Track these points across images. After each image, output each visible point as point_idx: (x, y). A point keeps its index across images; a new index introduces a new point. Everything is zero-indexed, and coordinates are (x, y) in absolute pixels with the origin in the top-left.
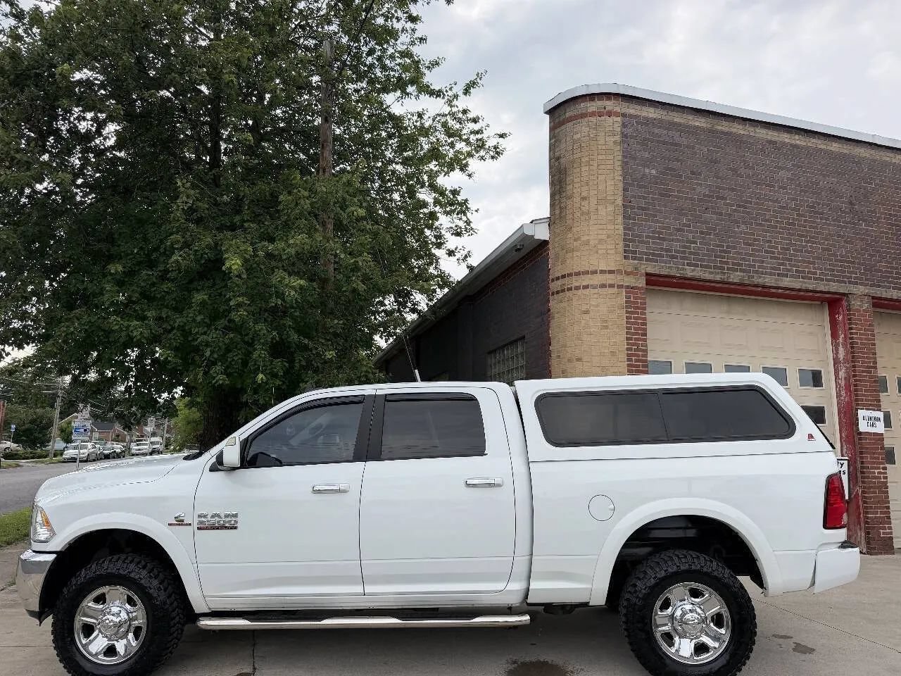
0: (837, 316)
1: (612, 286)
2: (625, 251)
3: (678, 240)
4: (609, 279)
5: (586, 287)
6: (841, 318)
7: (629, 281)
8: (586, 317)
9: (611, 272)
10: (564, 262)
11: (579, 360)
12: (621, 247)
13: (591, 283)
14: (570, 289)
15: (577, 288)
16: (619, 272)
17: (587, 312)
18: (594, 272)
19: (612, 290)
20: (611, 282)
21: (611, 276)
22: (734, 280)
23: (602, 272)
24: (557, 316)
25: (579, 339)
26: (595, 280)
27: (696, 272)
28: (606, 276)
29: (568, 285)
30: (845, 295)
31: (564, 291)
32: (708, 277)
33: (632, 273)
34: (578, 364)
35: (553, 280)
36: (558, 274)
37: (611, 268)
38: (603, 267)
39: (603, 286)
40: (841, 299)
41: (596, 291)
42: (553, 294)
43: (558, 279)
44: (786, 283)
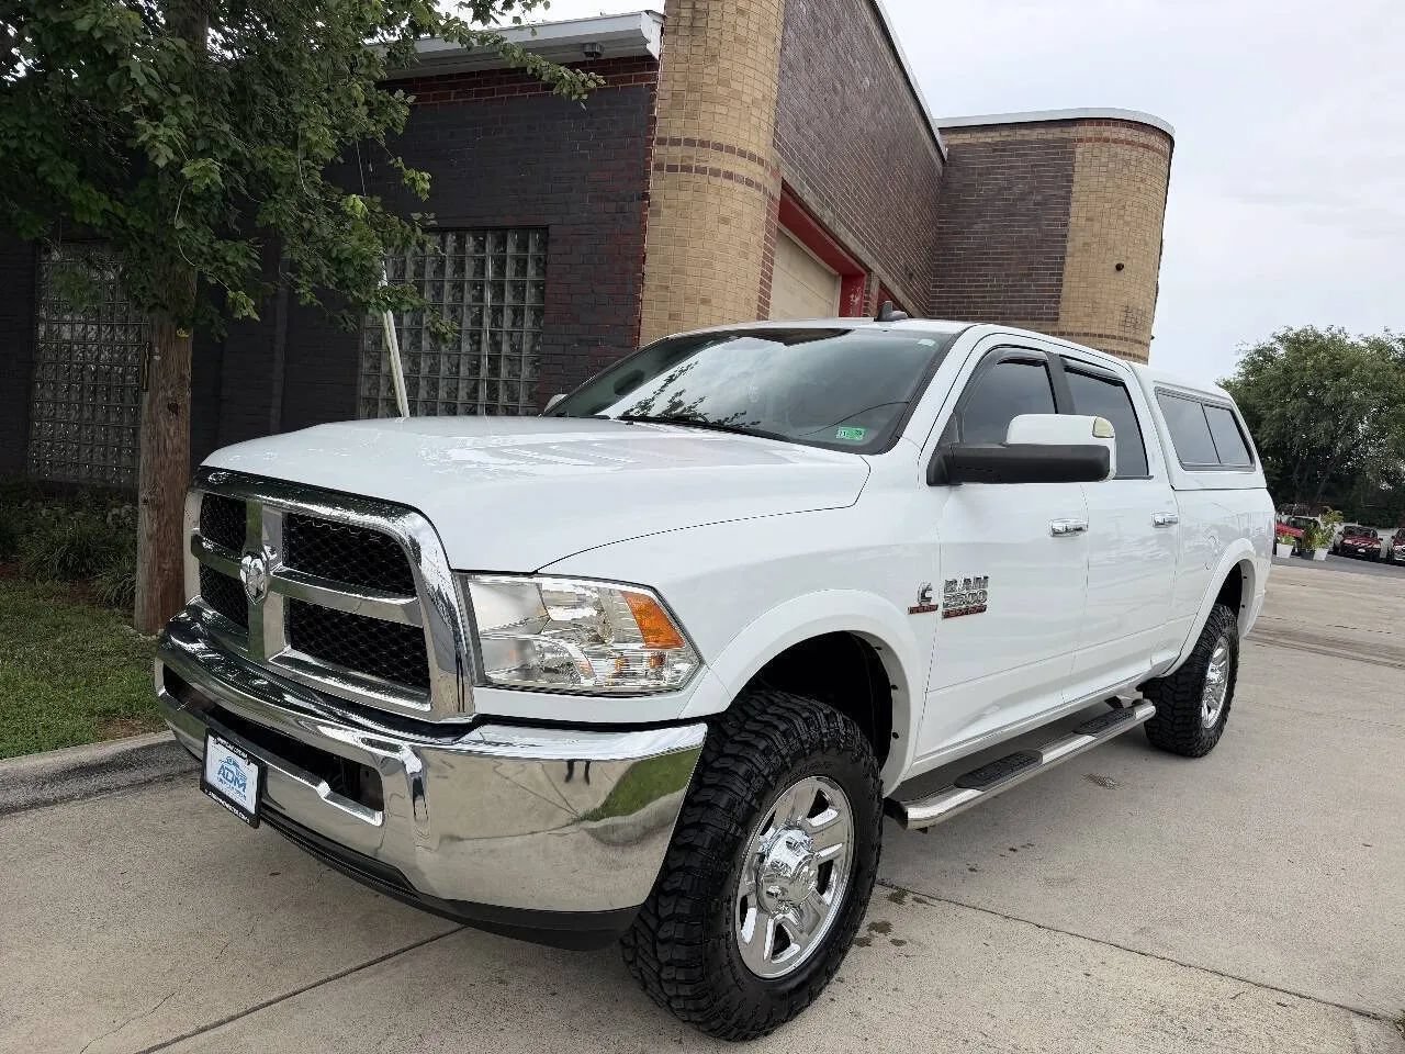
0: (852, 296)
2: (775, 133)
4: (758, 173)
6: (857, 299)
7: (772, 185)
8: (724, 229)
10: (692, 116)
11: (705, 301)
12: (773, 124)
13: (736, 170)
14: (702, 171)
15: (716, 173)
16: (767, 165)
17: (725, 221)
18: (742, 154)
19: (758, 194)
20: (759, 180)
21: (760, 169)
22: (826, 221)
23: (752, 157)
24: (665, 212)
25: (710, 265)
26: (742, 168)
27: (809, 197)
28: (755, 167)
29: (698, 161)
30: (869, 271)
31: (687, 169)
32: (814, 207)
33: (775, 172)
34: (702, 308)
35: (662, 142)
36: (676, 134)
37: (762, 154)
38: (753, 149)
39: (749, 183)
40: (863, 275)
41: (741, 188)
42: (659, 167)
43: (675, 142)
44: (850, 241)
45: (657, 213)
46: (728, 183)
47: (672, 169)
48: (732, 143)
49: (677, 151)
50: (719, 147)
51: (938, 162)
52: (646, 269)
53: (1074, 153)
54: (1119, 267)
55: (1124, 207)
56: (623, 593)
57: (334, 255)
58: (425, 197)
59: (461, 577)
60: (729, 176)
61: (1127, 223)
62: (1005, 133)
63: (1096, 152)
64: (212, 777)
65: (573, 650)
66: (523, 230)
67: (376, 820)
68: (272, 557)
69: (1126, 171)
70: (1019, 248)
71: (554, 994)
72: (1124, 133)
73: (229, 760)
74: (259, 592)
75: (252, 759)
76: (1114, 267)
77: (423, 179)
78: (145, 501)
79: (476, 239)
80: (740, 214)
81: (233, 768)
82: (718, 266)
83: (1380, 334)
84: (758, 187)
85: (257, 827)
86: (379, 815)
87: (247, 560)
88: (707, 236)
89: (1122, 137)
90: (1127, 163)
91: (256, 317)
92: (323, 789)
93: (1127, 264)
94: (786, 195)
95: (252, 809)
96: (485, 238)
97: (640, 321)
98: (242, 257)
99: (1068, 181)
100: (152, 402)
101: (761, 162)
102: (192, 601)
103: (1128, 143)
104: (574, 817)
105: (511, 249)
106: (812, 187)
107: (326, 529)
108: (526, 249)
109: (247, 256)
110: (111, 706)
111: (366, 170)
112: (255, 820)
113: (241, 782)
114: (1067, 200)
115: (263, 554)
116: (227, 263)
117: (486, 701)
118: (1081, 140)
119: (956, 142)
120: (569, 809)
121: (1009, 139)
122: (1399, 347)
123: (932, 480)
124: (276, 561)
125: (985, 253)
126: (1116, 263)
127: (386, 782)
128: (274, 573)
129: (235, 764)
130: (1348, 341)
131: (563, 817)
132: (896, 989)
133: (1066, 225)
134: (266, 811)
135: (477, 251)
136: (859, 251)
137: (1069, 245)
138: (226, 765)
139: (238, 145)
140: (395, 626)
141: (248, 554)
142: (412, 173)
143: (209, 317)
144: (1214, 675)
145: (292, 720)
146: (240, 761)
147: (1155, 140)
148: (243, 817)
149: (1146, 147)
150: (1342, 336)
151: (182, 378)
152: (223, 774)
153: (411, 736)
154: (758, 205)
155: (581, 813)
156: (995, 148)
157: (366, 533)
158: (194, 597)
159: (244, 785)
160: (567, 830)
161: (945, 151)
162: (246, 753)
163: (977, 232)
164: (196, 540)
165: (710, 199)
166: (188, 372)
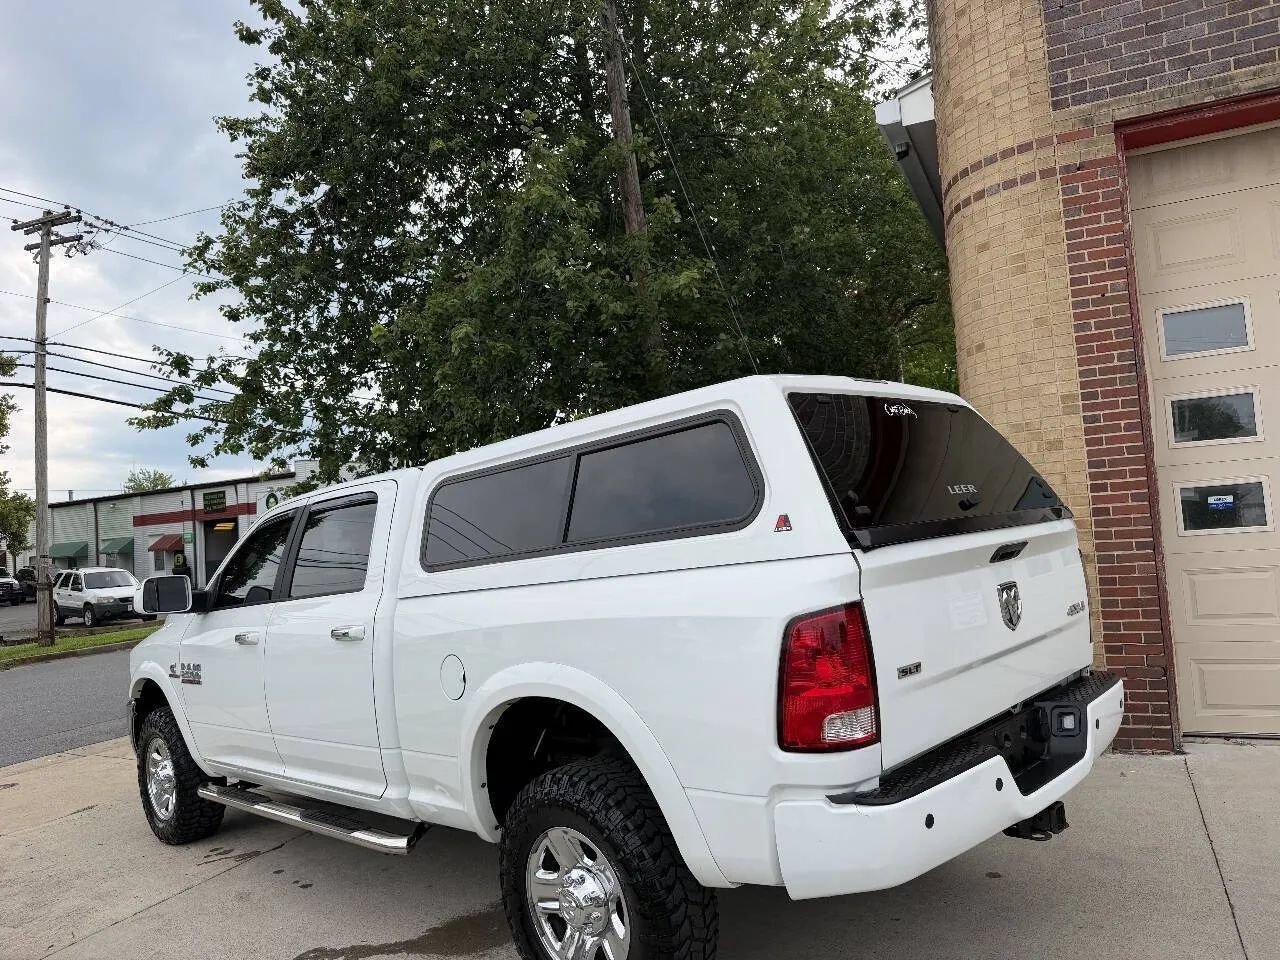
1: (1028, 178)
2: (1054, 92)
3: (1201, 17)
4: (1022, 164)
5: (980, 195)
7: (1070, 154)
8: (985, 256)
9: (1024, 148)
10: (947, 158)
11: (981, 348)
12: (1043, 89)
13: (989, 183)
14: (958, 209)
16: (1043, 143)
18: (991, 161)
19: (1030, 186)
20: (1025, 171)
21: (1024, 158)
28: (1015, 161)
38: (1005, 144)
39: (1010, 183)
46: (980, 205)
48: (977, 159)
80: (1001, 228)
165: (967, 233)
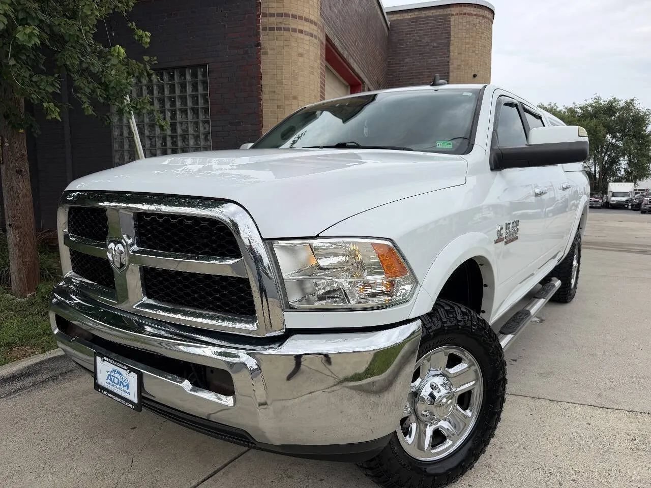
2: (321, 9)
4: (315, 30)
7: (321, 36)
8: (301, 59)
11: (295, 98)
13: (304, 29)
14: (287, 30)
15: (294, 30)
16: (319, 26)
17: (301, 55)
18: (307, 20)
19: (316, 41)
20: (315, 33)
21: (315, 28)
22: (345, 56)
23: (312, 22)
24: (270, 52)
25: (296, 79)
26: (307, 27)
27: (337, 43)
28: (313, 26)
29: (285, 24)
30: (363, 82)
31: (280, 29)
32: (340, 49)
33: (323, 30)
34: (294, 102)
35: (265, 15)
36: (272, 11)
37: (316, 20)
38: (312, 17)
39: (311, 35)
40: (360, 85)
41: (308, 38)
42: (265, 29)
43: (272, 15)
44: (355, 66)
45: (266, 53)
46: (300, 35)
47: (272, 29)
48: (302, 15)
49: (272, 19)
50: (294, 17)
51: (386, 29)
52: (263, 82)
53: (450, 21)
54: (475, 76)
55: (475, 47)
56: (372, 244)
57: (103, 81)
58: (147, 46)
59: (269, 243)
60: (301, 32)
61: (476, 54)
62: (416, 13)
63: (460, 20)
64: (102, 380)
65: (343, 282)
66: (194, 67)
67: (229, 401)
68: (130, 241)
69: (474, 29)
70: (428, 69)
71: (322, 480)
72: (472, 10)
73: (114, 371)
74: (122, 265)
75: (131, 370)
76: (472, 76)
77: (146, 35)
78: (10, 226)
79: (169, 73)
80: (308, 51)
81: (117, 376)
82: (301, 79)
83: (571, 106)
84: (316, 37)
85: (141, 411)
86: (230, 399)
87: (112, 245)
88: (293, 64)
89: (472, 12)
90: (475, 25)
91: (59, 119)
92: (186, 385)
93: (478, 74)
94: (328, 43)
95: (136, 400)
96: (174, 73)
97: (262, 110)
98: (49, 85)
99: (448, 35)
100: (7, 169)
101: (316, 24)
102: (68, 275)
103: (475, 15)
104: (338, 380)
105: (188, 78)
106: (339, 39)
107: (167, 221)
108: (197, 77)
109: (52, 85)
110: (10, 340)
111: (111, 35)
112: (138, 407)
113: (125, 384)
114: (448, 45)
115: (123, 241)
116: (40, 89)
117: (293, 320)
118: (453, 15)
119: (393, 19)
120: (333, 376)
121: (419, 16)
122: (580, 111)
123: (493, 168)
124: (132, 245)
125: (411, 73)
126: (473, 74)
127: (235, 377)
128: (133, 252)
129: (119, 373)
130: (558, 110)
131: (331, 381)
132: (501, 448)
133: (448, 57)
134: (145, 401)
135: (170, 80)
136: (359, 72)
137: (451, 66)
138: (112, 374)
139: (42, 16)
140: (225, 278)
141: (111, 242)
142: (140, 32)
143: (30, 123)
144: (575, 263)
145: (155, 343)
146: (124, 372)
147: (487, 13)
148: (130, 405)
149: (484, 17)
150: (555, 107)
151: (23, 155)
152: (111, 380)
153: (247, 347)
154: (316, 46)
155: (341, 377)
156: (414, 20)
157: (197, 220)
158: (69, 272)
159: (128, 386)
160: (335, 388)
161: (389, 23)
162: (127, 366)
163: (407, 63)
164: (66, 237)
165: (293, 44)
166: (25, 152)
